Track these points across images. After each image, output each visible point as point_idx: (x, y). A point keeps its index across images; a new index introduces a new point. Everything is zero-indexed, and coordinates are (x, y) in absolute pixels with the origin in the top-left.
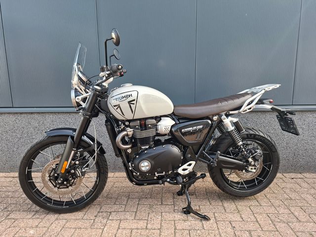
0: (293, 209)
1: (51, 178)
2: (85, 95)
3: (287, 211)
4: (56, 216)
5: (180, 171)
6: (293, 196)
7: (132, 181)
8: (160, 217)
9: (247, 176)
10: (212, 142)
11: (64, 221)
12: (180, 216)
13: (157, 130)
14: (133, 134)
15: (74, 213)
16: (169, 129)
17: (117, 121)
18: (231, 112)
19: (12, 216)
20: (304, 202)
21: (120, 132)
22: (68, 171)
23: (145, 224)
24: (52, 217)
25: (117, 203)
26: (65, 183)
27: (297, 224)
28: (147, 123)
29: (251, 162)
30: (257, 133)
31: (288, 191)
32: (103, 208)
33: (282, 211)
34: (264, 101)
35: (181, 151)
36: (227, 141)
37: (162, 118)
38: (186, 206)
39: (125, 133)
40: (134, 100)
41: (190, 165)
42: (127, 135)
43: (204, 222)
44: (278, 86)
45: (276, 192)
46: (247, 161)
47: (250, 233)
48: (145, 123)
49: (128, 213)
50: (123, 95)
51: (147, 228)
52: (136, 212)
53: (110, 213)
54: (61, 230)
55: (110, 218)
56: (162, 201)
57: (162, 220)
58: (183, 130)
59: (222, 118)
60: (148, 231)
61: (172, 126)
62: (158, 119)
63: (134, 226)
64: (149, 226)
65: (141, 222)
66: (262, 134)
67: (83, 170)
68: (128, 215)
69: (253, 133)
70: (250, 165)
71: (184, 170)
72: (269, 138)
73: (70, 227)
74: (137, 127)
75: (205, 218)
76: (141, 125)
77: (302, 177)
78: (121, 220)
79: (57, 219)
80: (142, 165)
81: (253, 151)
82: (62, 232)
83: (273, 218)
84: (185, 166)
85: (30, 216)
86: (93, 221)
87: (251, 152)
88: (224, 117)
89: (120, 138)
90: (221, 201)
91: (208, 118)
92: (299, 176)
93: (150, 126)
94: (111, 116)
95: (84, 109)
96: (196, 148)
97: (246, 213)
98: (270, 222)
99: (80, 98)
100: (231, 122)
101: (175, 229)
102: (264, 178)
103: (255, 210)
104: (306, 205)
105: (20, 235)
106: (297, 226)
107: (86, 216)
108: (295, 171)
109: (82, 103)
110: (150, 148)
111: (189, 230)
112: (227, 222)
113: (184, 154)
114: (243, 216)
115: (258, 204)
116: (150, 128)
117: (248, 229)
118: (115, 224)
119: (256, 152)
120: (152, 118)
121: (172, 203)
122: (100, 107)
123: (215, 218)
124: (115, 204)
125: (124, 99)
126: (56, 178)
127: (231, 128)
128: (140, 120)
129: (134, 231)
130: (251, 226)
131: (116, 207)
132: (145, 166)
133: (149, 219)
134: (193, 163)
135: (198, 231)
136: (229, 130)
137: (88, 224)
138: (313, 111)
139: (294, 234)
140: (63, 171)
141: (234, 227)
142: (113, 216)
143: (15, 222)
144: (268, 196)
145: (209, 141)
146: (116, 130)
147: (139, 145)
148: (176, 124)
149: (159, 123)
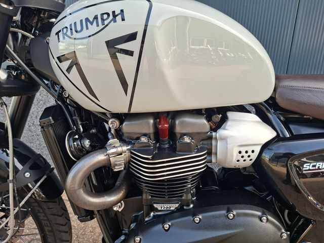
14: (128, 164)
16: (254, 156)
21: (82, 153)
28: (178, 129)
37: (230, 115)
39: (99, 158)
40: (132, 37)
48: (172, 127)
61: (265, 146)
62: (217, 116)
74: (144, 139)
76: (157, 135)
89: (80, 175)
93: (187, 140)
116: (188, 148)
120: (197, 112)
122: (29, 64)
125: (93, 28)
128: (156, 115)
146: (69, 145)
147: (147, 196)
148: (278, 139)
149: (221, 132)
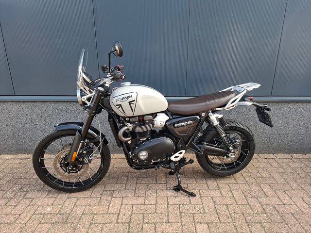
0: (262, 186)
1: (62, 165)
2: (90, 95)
3: (258, 188)
4: (67, 195)
5: (173, 158)
6: (265, 174)
7: (131, 166)
8: (155, 194)
9: (227, 160)
10: (200, 135)
11: (75, 199)
12: (171, 193)
13: (153, 124)
14: (133, 129)
15: (82, 192)
16: (164, 124)
17: (118, 116)
18: (217, 109)
19: (28, 195)
20: (273, 179)
21: (121, 127)
22: (77, 160)
23: (144, 201)
24: (64, 196)
25: (118, 182)
26: (74, 168)
27: (264, 199)
28: (145, 119)
29: (232, 150)
30: (238, 126)
31: (260, 170)
32: (107, 187)
33: (254, 187)
34: (246, 99)
35: (174, 142)
36: (212, 132)
37: (158, 114)
38: (176, 184)
39: (126, 128)
40: (134, 101)
41: (181, 153)
42: (128, 129)
43: (191, 198)
44: (258, 86)
45: (251, 171)
46: (228, 149)
47: (227, 207)
48: (143, 118)
49: (128, 191)
50: (125, 96)
51: (145, 204)
52: (135, 190)
53: (114, 191)
54: (73, 207)
55: (114, 196)
56: (156, 180)
57: (157, 197)
58: (175, 125)
59: (209, 114)
60: (146, 206)
61: (167, 121)
62: (154, 115)
63: (135, 202)
64: (147, 202)
65: (140, 199)
66: (242, 126)
67: (90, 159)
68: (128, 193)
69: (235, 125)
70: (231, 152)
71: (176, 157)
72: (247, 130)
73: (81, 204)
74: (136, 122)
75: (192, 195)
76: (139, 121)
77: (274, 157)
78: (123, 198)
79: (68, 198)
80: (141, 154)
81: (234, 141)
82: (75, 209)
83: (246, 194)
84: (177, 154)
85: (44, 195)
86: (99, 199)
87: (232, 141)
88: (211, 114)
89: (122, 132)
90: (206, 179)
91: (197, 114)
92: (272, 156)
93: (147, 121)
94: (113, 112)
95: (89, 107)
96: (186, 139)
97: (225, 190)
98: (244, 197)
99: (85, 97)
100: (217, 118)
101: (168, 204)
102: (241, 161)
103: (233, 187)
104: (273, 182)
105: (40, 212)
106: (264, 200)
107: (93, 194)
108: (269, 152)
109: (87, 102)
110: (147, 140)
111: (179, 205)
112: (210, 198)
113: (176, 145)
114: (223, 192)
115: (235, 182)
116: (148, 123)
117: (226, 203)
118: (119, 201)
119: (236, 142)
120: (149, 115)
121: (165, 182)
122: (103, 105)
123: (200, 194)
124: (116, 183)
125: (125, 99)
126: (67, 165)
127: (216, 123)
128: (139, 116)
129: (135, 206)
130: (228, 201)
131: (118, 186)
132: (143, 155)
133: (147, 196)
134: (184, 151)
135: (187, 206)
136: (215, 125)
137: (95, 201)
138: (288, 102)
139: (261, 207)
140: (73, 160)
141: (215, 202)
142: (116, 194)
143: (32, 201)
144: (244, 175)
145: (197, 134)
146: (118, 125)
147: (138, 137)
148: (170, 119)
149: (155, 119)
